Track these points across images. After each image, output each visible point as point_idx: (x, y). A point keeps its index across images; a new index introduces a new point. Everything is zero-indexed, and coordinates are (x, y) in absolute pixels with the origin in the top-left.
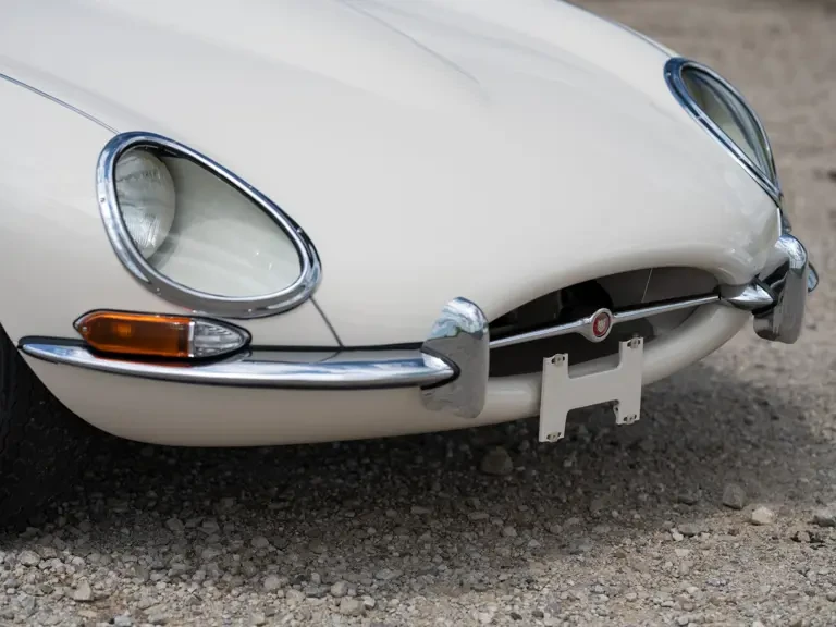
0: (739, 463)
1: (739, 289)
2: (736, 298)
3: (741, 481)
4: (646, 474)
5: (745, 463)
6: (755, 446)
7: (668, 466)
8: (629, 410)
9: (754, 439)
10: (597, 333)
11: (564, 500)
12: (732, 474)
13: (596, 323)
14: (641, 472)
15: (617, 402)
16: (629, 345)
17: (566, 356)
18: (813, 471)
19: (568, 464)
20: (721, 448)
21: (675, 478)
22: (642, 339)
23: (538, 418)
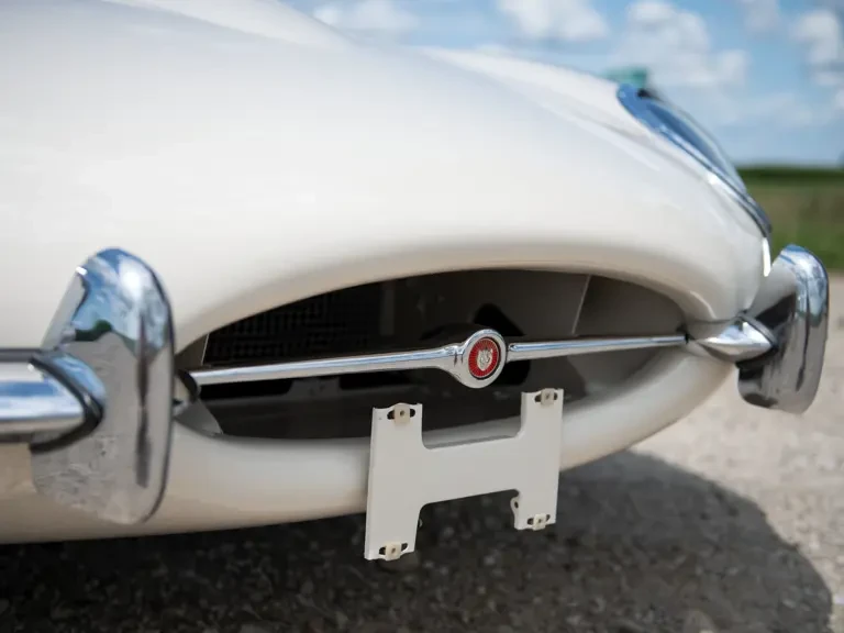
0: (699, 571)
1: (717, 326)
2: (713, 340)
3: (704, 598)
4: (583, 580)
5: (707, 572)
6: (718, 549)
7: (611, 570)
8: (536, 509)
9: (714, 537)
10: (476, 372)
11: (466, 620)
12: (691, 588)
13: (473, 355)
14: (577, 576)
15: (514, 493)
16: (538, 399)
17: (419, 408)
18: (794, 589)
19: (490, 561)
20: (676, 550)
21: (619, 589)
22: (560, 392)
23: (362, 517)
